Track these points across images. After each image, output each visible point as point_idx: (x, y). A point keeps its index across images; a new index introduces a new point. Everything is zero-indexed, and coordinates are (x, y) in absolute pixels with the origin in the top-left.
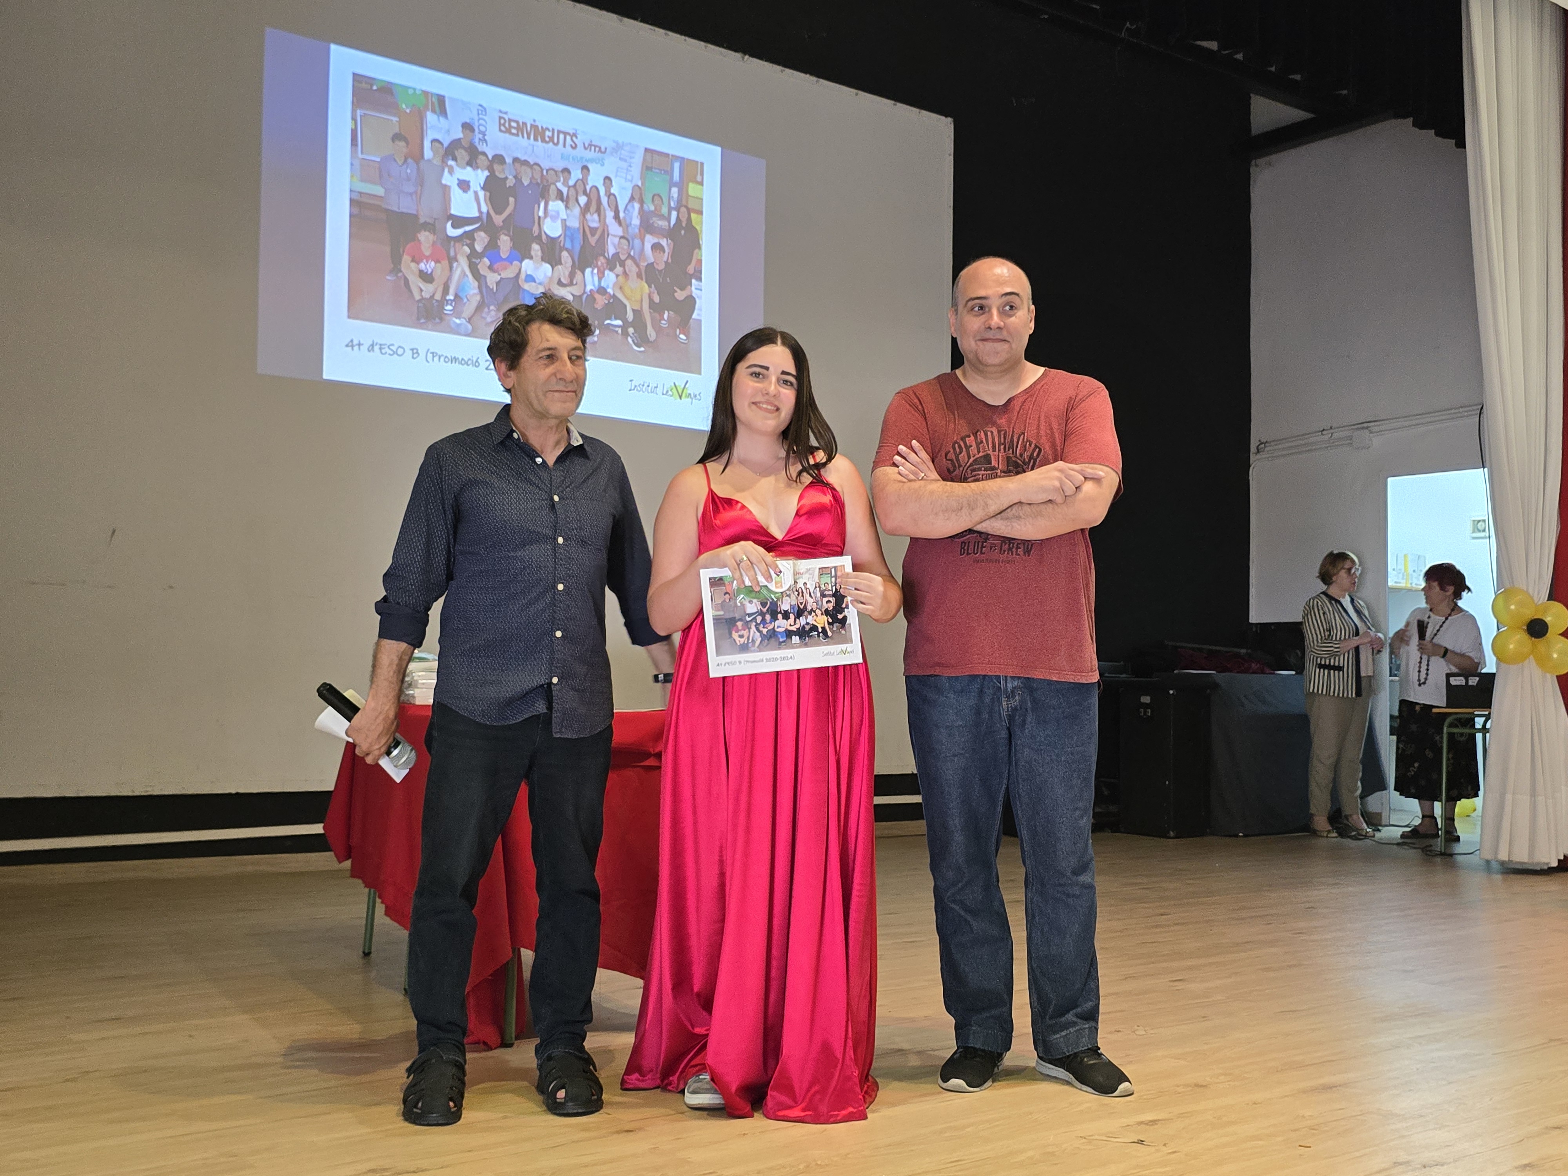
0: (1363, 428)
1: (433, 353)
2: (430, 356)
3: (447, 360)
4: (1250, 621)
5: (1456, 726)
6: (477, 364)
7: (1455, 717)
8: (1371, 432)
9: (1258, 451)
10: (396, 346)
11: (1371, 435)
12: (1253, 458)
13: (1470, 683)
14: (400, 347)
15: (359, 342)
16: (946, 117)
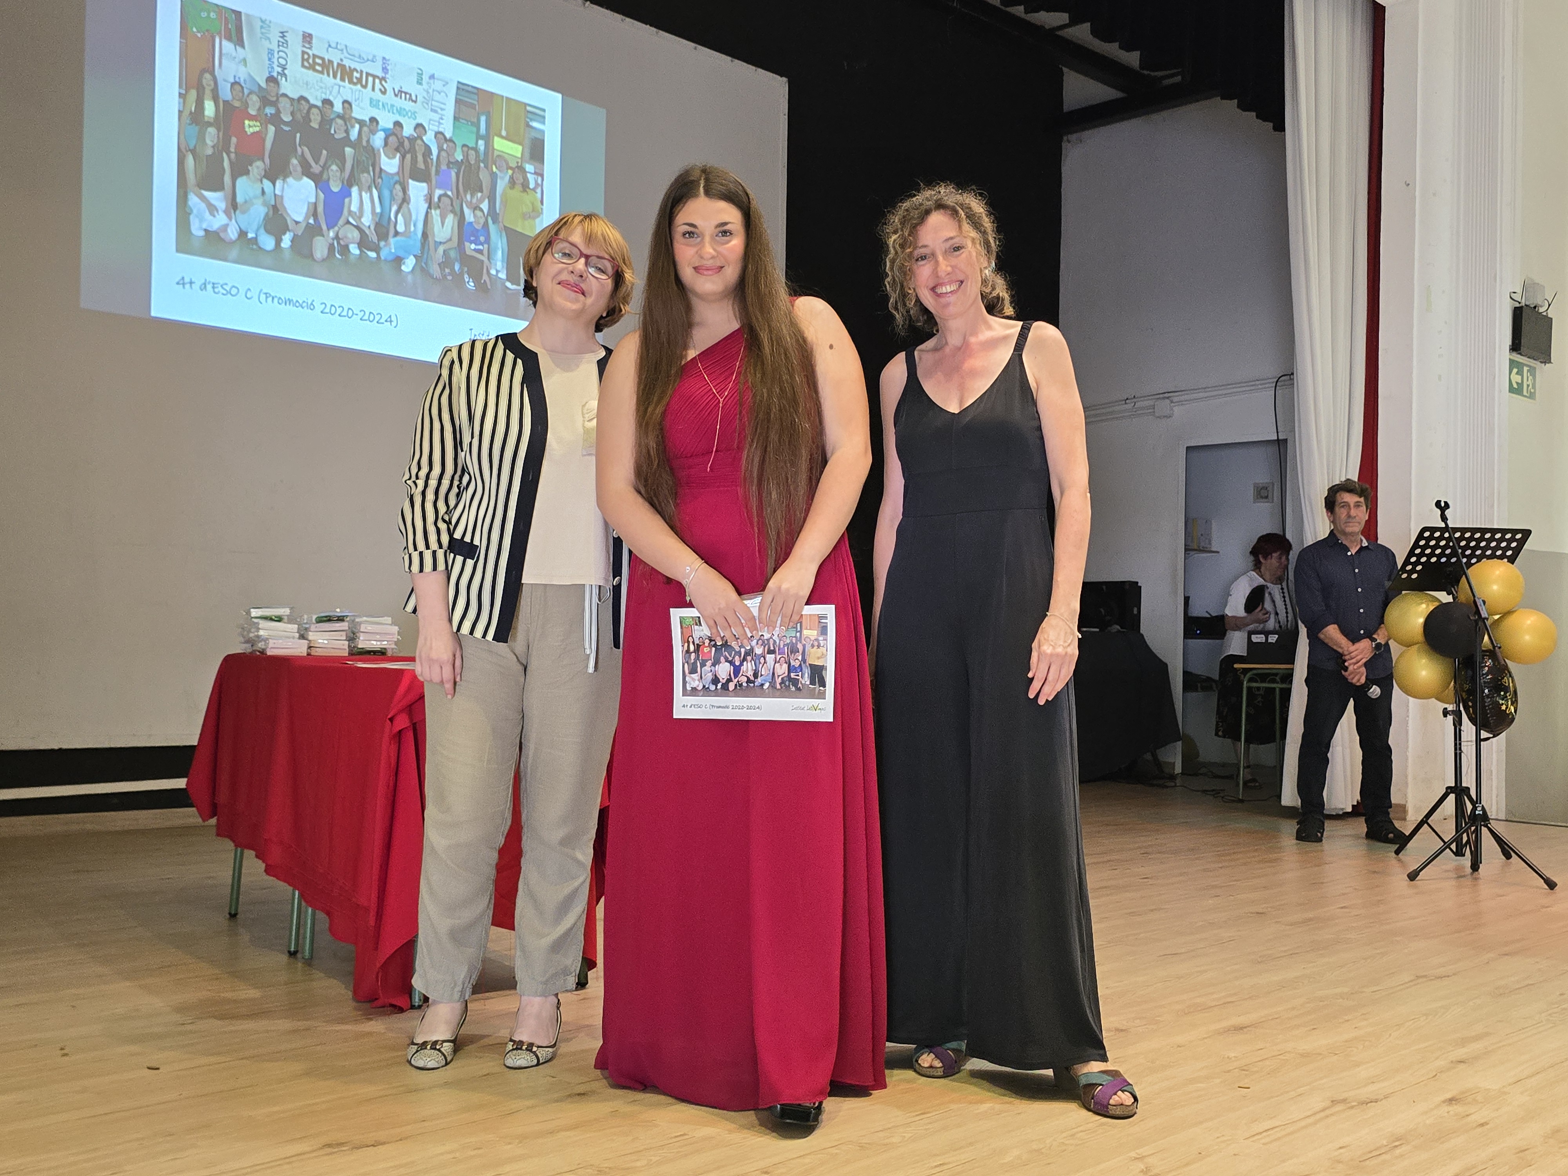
0: (1164, 398)
1: (266, 294)
2: (263, 297)
3: (280, 301)
5: (1256, 681)
6: (312, 307)
7: (1255, 672)
8: (1172, 402)
10: (230, 285)
11: (1173, 405)
13: (1270, 640)
14: (234, 287)
15: (191, 280)
16: (781, 77)
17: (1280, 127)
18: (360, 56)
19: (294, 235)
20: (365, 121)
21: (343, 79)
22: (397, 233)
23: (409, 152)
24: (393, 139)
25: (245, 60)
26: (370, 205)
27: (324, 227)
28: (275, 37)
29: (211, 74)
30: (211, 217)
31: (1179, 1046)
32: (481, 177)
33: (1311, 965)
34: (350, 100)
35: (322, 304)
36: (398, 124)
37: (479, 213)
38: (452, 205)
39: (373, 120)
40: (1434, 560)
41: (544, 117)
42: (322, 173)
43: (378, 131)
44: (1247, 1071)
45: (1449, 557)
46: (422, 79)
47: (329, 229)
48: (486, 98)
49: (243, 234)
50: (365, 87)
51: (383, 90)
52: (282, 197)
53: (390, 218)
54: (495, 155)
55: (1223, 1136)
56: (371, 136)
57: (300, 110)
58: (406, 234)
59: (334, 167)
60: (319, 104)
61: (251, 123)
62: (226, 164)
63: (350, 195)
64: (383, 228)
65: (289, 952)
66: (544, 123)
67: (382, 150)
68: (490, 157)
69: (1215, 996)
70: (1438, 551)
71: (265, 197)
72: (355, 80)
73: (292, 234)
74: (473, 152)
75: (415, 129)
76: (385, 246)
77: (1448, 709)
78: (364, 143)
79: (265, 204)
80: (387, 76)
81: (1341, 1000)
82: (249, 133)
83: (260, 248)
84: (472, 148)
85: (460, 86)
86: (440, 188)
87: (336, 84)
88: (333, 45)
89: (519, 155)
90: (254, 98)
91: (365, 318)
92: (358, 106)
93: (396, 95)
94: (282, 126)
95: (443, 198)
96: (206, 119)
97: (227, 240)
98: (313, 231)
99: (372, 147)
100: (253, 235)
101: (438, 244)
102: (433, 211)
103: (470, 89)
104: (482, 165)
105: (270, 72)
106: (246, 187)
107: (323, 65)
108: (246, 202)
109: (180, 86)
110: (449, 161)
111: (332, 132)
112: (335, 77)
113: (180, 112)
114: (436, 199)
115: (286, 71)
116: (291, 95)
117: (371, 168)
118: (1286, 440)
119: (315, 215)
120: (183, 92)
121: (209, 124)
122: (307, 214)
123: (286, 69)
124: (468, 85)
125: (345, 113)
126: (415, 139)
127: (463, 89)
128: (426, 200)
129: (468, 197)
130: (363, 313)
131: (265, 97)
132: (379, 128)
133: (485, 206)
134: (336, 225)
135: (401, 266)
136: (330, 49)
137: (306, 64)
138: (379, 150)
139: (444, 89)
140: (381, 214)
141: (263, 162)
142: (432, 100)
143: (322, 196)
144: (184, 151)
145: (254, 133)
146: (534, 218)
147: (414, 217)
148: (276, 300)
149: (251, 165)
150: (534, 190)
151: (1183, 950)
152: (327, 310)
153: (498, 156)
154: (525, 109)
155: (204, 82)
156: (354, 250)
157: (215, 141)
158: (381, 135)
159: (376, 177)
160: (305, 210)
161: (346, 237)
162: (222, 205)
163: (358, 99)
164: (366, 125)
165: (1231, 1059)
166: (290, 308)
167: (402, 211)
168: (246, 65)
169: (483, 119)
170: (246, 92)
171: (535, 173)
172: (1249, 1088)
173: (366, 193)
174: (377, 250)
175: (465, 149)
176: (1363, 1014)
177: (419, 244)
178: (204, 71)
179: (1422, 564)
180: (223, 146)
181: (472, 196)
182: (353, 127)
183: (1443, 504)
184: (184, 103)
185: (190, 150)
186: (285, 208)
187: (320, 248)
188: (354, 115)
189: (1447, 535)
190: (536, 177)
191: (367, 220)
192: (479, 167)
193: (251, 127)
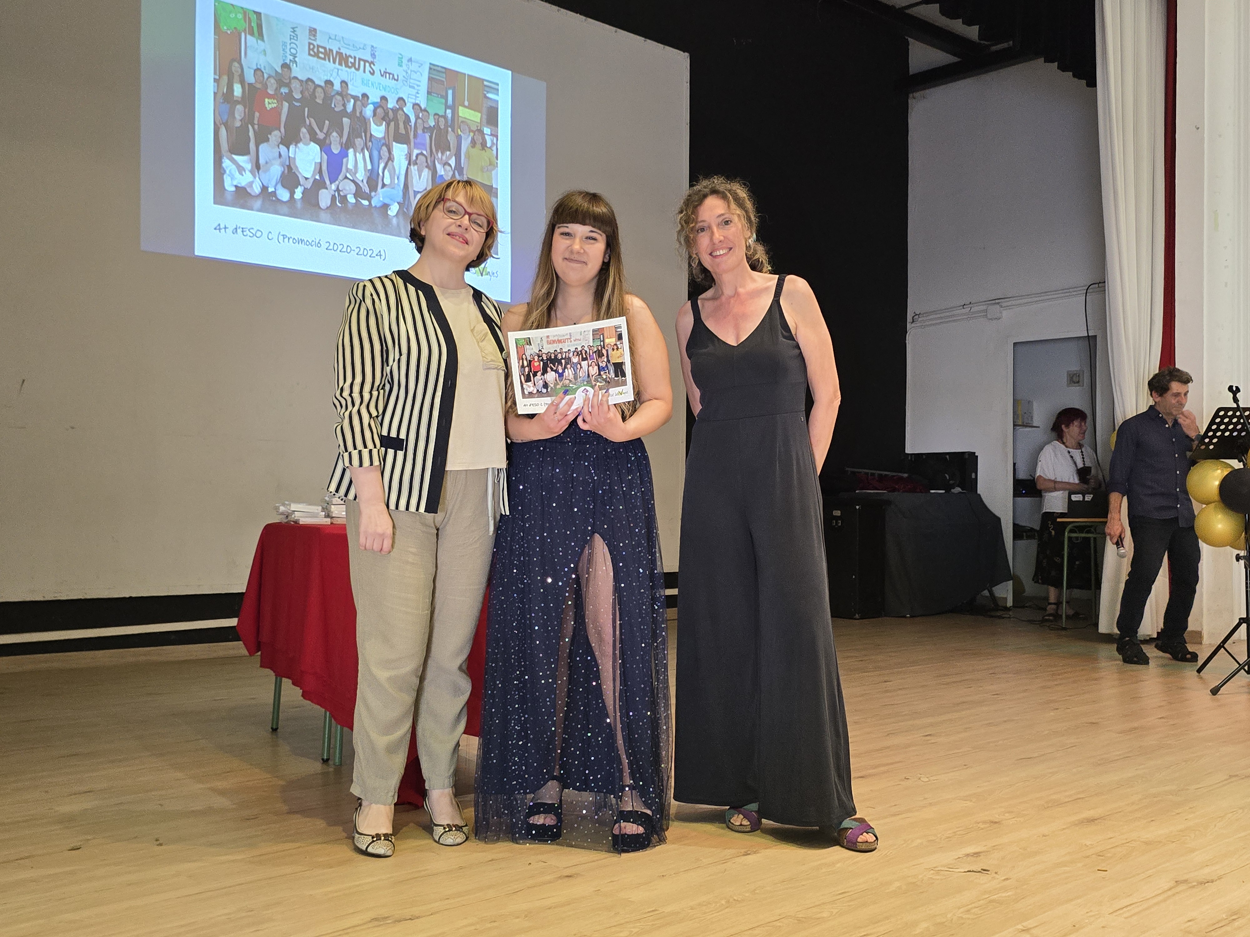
0: (995, 303)
1: (283, 235)
2: (281, 238)
3: (294, 241)
4: (907, 452)
5: (1076, 532)
6: (319, 245)
7: (1075, 525)
8: (1002, 307)
9: (913, 321)
10: (255, 230)
11: (1002, 309)
12: (909, 326)
13: (1086, 499)
14: (258, 230)
15: (225, 226)
16: (684, 52)
17: (1092, 83)
18: (354, 45)
19: (305, 188)
20: (359, 97)
21: (340, 64)
22: (384, 185)
23: (392, 121)
24: (379, 110)
25: (264, 51)
26: (362, 162)
27: (328, 182)
28: (289, 32)
29: (238, 63)
30: (241, 176)
31: (1044, 836)
32: (449, 138)
33: (1143, 766)
34: (346, 80)
35: (326, 242)
36: (384, 98)
37: (448, 168)
38: (427, 162)
39: (365, 96)
40: (1227, 434)
41: (498, 90)
42: (325, 138)
43: (368, 104)
44: (1102, 856)
45: (1240, 431)
46: (402, 62)
47: (331, 184)
48: (453, 76)
49: (264, 188)
50: (358, 69)
51: (372, 71)
52: (294, 158)
53: (378, 174)
54: (460, 121)
55: (1091, 911)
56: (363, 108)
57: (307, 89)
58: (392, 186)
59: (335, 134)
60: (323, 84)
61: (270, 101)
62: (251, 134)
63: (347, 156)
64: (373, 180)
65: (323, 759)
66: (498, 95)
67: (371, 119)
68: (454, 122)
69: (1067, 794)
70: (1231, 427)
71: (282, 159)
72: (350, 65)
73: (303, 188)
74: (443, 119)
75: (397, 102)
76: (375, 195)
77: (1241, 555)
78: (358, 114)
79: (282, 165)
80: (375, 60)
81: (1171, 796)
82: (268, 109)
83: (278, 200)
84: (442, 116)
85: (432, 66)
86: (418, 148)
87: (335, 68)
88: (333, 37)
89: (479, 121)
90: (272, 81)
91: (360, 253)
92: (353, 85)
93: (382, 76)
94: (294, 102)
95: (420, 157)
96: (235, 99)
97: (253, 194)
98: (319, 184)
99: (364, 117)
100: (274, 190)
101: (416, 193)
102: (412, 167)
103: (439, 69)
104: (450, 129)
105: (284, 60)
106: (266, 151)
107: (325, 53)
108: (267, 163)
109: (215, 73)
110: (424, 127)
111: (333, 106)
112: (334, 62)
113: (215, 94)
114: (414, 158)
115: (296, 59)
116: (300, 78)
117: (363, 134)
118: (1096, 336)
119: (320, 172)
120: (217, 77)
121: (238, 102)
122: (314, 171)
123: (296, 57)
124: (438, 66)
125: (342, 91)
126: (398, 110)
127: (434, 70)
128: (406, 158)
129: (440, 155)
130: (358, 249)
131: (280, 80)
132: (370, 101)
133: (452, 162)
134: (337, 180)
135: (387, 211)
136: (330, 40)
137: (312, 52)
138: (369, 119)
139: (420, 69)
140: (372, 171)
141: (280, 131)
142: (410, 78)
143: (325, 157)
144: (218, 123)
145: (272, 109)
146: (491, 171)
147: (397, 172)
148: (291, 240)
149: (270, 134)
150: (490, 148)
151: (1036, 755)
152: (331, 247)
153: (462, 122)
154: (483, 83)
155: (233, 69)
156: (351, 199)
157: (243, 115)
158: (371, 107)
159: (368, 141)
160: (313, 169)
161: (344, 189)
162: (248, 166)
163: (353, 79)
164: (359, 100)
165: (1088, 846)
166: (302, 246)
167: (387, 168)
168: (265, 54)
169: (450, 92)
170: (266, 76)
171: (491, 135)
172: (1106, 871)
173: (360, 153)
174: (369, 198)
175: (437, 117)
176: (1191, 808)
177: (401, 193)
178: (233, 60)
179: (1217, 437)
180: (248, 119)
181: (442, 154)
182: (349, 101)
183: (1234, 389)
184: (218, 86)
185: (223, 123)
186: (297, 167)
187: (324, 198)
188: (350, 92)
189: (1238, 414)
190: (492, 137)
191: (361, 176)
192: (447, 131)
193: (270, 104)
